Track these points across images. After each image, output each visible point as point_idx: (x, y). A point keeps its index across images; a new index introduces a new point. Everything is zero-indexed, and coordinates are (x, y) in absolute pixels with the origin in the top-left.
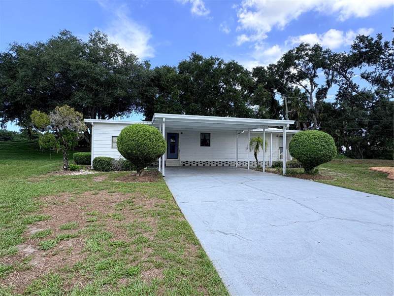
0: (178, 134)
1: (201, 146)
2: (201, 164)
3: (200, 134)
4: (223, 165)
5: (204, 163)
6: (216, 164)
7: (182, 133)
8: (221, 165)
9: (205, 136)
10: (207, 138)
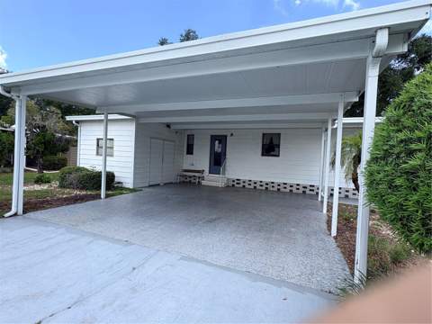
0: (226, 136)
1: (263, 155)
2: (261, 186)
3: (261, 135)
4: (304, 192)
5: (267, 184)
6: (289, 188)
7: (232, 135)
8: (301, 191)
9: (272, 139)
10: (275, 142)
